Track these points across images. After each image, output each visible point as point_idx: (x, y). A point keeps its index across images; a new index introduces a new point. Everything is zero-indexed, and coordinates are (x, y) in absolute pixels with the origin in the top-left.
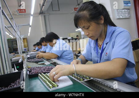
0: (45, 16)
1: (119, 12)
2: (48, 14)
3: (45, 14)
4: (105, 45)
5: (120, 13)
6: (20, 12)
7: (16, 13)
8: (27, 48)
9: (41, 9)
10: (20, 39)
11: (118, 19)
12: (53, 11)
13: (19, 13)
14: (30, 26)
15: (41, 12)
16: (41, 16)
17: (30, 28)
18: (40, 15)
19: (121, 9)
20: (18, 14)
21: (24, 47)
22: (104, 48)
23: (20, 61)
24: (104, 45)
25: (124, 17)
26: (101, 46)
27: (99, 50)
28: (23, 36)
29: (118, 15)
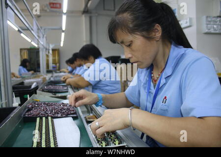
0: (91, 18)
1: (210, 21)
2: (97, 15)
3: (91, 13)
4: (163, 81)
5: (212, 23)
6: (52, 7)
7: (46, 9)
8: (58, 65)
9: (86, 5)
10: (45, 50)
11: (207, 33)
12: (104, 9)
13: (49, 8)
14: (63, 31)
15: (86, 10)
16: (85, 16)
17: (63, 34)
18: (83, 16)
19: (215, 17)
20: (48, 10)
21: (53, 64)
22: (161, 85)
23: (33, 87)
24: (161, 81)
25: (217, 32)
26: (156, 81)
27: (152, 88)
28: (53, 45)
29: (207, 27)
